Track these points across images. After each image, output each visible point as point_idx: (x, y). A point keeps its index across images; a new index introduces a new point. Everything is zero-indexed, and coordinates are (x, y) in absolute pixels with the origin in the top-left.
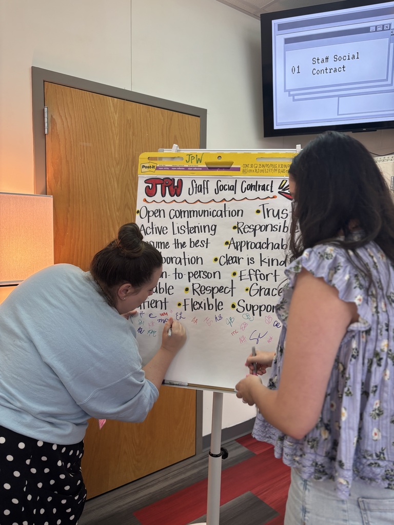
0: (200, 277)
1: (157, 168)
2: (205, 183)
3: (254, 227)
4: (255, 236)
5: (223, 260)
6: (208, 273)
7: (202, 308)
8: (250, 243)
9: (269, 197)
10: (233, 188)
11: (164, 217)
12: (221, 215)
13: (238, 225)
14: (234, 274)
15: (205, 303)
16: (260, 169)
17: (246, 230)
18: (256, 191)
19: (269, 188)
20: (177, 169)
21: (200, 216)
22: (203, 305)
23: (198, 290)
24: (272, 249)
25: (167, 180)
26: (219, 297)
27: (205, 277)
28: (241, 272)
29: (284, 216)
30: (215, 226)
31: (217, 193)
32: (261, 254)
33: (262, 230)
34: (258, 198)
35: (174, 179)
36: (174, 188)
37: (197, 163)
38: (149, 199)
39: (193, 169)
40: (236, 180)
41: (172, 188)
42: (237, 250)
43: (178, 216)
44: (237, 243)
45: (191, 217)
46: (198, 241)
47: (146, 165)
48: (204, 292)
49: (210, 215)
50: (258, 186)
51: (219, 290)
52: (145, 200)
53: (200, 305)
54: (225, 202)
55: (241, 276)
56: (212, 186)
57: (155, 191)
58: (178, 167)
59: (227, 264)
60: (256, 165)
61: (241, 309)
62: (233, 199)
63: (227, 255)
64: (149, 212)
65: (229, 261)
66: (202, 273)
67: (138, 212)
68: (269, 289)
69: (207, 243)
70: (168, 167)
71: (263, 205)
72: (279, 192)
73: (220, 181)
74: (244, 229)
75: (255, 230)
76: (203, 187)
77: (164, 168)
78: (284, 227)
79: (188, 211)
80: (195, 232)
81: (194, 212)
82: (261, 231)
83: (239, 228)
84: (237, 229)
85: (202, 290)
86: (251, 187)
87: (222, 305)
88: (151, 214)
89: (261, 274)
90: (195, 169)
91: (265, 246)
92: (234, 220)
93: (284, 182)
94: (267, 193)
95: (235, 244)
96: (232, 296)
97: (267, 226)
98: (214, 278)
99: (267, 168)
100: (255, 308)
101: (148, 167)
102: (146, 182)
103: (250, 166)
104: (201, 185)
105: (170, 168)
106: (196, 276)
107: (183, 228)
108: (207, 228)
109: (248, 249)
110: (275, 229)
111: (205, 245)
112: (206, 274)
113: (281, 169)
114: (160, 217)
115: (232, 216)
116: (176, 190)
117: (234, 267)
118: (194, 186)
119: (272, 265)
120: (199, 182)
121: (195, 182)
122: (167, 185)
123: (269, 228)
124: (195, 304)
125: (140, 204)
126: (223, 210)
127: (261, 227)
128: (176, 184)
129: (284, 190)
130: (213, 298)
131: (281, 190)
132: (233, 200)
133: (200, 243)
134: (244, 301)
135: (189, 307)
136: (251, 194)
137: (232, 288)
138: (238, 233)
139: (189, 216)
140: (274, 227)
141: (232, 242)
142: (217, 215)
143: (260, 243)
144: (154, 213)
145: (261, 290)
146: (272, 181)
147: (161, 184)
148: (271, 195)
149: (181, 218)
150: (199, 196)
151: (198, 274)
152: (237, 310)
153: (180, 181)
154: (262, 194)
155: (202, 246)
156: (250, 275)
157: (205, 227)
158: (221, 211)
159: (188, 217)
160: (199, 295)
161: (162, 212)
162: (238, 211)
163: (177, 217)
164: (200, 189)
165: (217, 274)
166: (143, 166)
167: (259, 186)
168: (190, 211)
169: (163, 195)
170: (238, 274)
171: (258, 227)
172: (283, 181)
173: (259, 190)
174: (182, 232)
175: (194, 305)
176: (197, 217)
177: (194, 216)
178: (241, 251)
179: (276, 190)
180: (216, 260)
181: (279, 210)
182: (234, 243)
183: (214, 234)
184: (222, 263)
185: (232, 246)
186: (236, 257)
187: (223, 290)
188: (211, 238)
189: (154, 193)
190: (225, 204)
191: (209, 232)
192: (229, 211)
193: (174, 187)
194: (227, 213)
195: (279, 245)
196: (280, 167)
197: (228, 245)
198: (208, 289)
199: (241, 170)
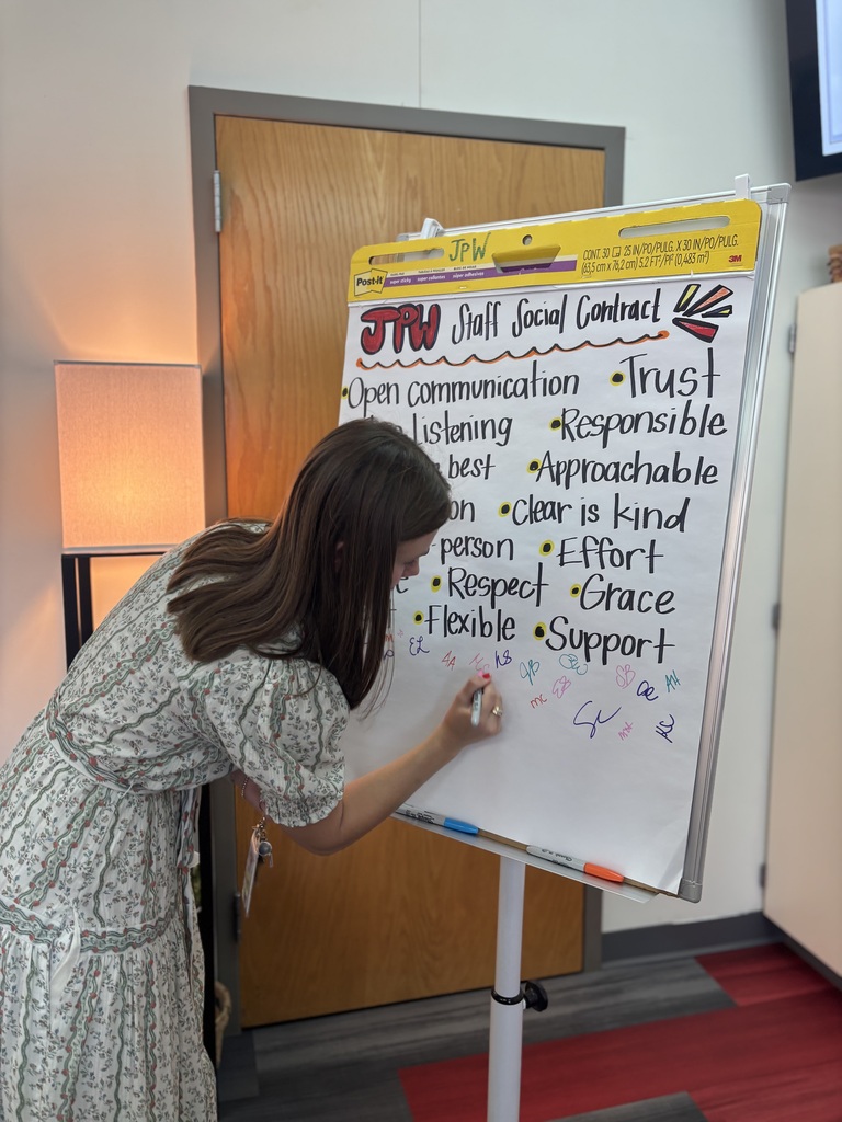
0: (467, 554)
1: (388, 283)
2: (491, 308)
3: (604, 422)
4: (605, 446)
5: (523, 511)
6: (485, 543)
7: (467, 631)
8: (592, 465)
9: (647, 336)
10: (556, 318)
11: (397, 402)
12: (525, 390)
13: (564, 416)
14: (547, 548)
15: (474, 620)
16: (627, 259)
17: (584, 431)
18: (615, 321)
19: (649, 311)
20: (427, 278)
21: (475, 397)
22: (469, 624)
23: (461, 585)
24: (648, 483)
25: (407, 309)
26: (509, 605)
27: (477, 552)
28: (563, 542)
29: (687, 388)
30: (510, 421)
31: (517, 333)
32: (617, 495)
33: (625, 429)
34: (620, 340)
35: (421, 306)
36: (419, 327)
37: (475, 259)
38: (369, 360)
39: (464, 276)
40: (566, 296)
41: (416, 327)
42: (558, 484)
43: (426, 399)
44: (559, 465)
45: (454, 400)
46: (468, 460)
47: (366, 277)
48: (475, 591)
49: (499, 394)
50: (619, 308)
51: (508, 589)
52: (360, 363)
53: (463, 622)
54: (535, 357)
55: (562, 554)
56: (507, 316)
57: (381, 339)
58: (432, 275)
59: (531, 522)
60: (617, 251)
61: (556, 641)
62: (556, 346)
63: (531, 496)
64: (367, 391)
65: (536, 512)
66: (471, 542)
67: (345, 392)
68: (632, 593)
69: (488, 467)
70: (409, 277)
71: (631, 359)
72: (676, 321)
73: (527, 301)
74: (579, 427)
75: (606, 429)
76: (484, 321)
77: (400, 281)
78: (685, 419)
79: (448, 384)
80: (462, 437)
81: (461, 386)
82: (622, 432)
83: (566, 426)
84: (560, 428)
85: (470, 586)
86: (601, 312)
87: (513, 627)
88: (371, 395)
89: (612, 551)
90: (470, 274)
91: (629, 472)
92: (553, 405)
93: (693, 288)
94: (645, 326)
95: (555, 469)
96: (538, 605)
97: (639, 417)
98: (499, 555)
99: (646, 255)
100: (593, 641)
101: (370, 282)
102: (364, 319)
103: (601, 254)
104: (481, 316)
105: (414, 280)
106: (459, 550)
107: (436, 428)
108: (489, 428)
109: (584, 481)
110: (659, 426)
111: (483, 471)
112: (481, 546)
113: (684, 253)
114: (389, 402)
115: (552, 393)
116: (425, 332)
117: (549, 530)
118: (466, 320)
119: (645, 526)
120: (478, 309)
121: (468, 310)
122: (407, 322)
123: (644, 423)
124: (453, 619)
125: (350, 374)
126: (530, 380)
127: (622, 422)
128: (425, 319)
129: (690, 313)
130: (493, 607)
131: (680, 315)
132: (556, 351)
133: (471, 467)
134: (566, 622)
135: (438, 626)
136: (601, 330)
137: (539, 585)
138: (564, 438)
139: (451, 398)
140: (657, 420)
141: (546, 464)
142: (515, 392)
143: (617, 465)
144: (377, 394)
145: (610, 593)
146: (659, 291)
147: (394, 321)
148: (653, 329)
149: (433, 402)
150: (476, 344)
151: (463, 545)
152: (547, 642)
153: (436, 311)
154: (629, 328)
155: (476, 473)
156: (585, 551)
157: (484, 425)
158: (525, 381)
159: (448, 401)
160: (463, 598)
161: (393, 389)
162: (567, 378)
163: (423, 402)
164: (479, 326)
165: (506, 548)
166: (360, 281)
167: (624, 307)
168: (454, 385)
169: (398, 348)
170: (556, 549)
171: (614, 422)
172: (689, 286)
173: (622, 318)
174: (434, 438)
175: (450, 622)
176: (468, 398)
177: (461, 398)
178: (567, 487)
179: (667, 313)
180: (505, 509)
181: (672, 372)
182: (550, 466)
183: (505, 444)
184: (519, 520)
185: (546, 472)
186: (553, 503)
187: (517, 589)
188: (497, 453)
189: (379, 344)
190: (535, 362)
191: (494, 437)
192: (545, 380)
193: (422, 324)
194: (539, 385)
195: (666, 469)
196: (682, 246)
197: (537, 472)
198: (484, 583)
199: (579, 267)
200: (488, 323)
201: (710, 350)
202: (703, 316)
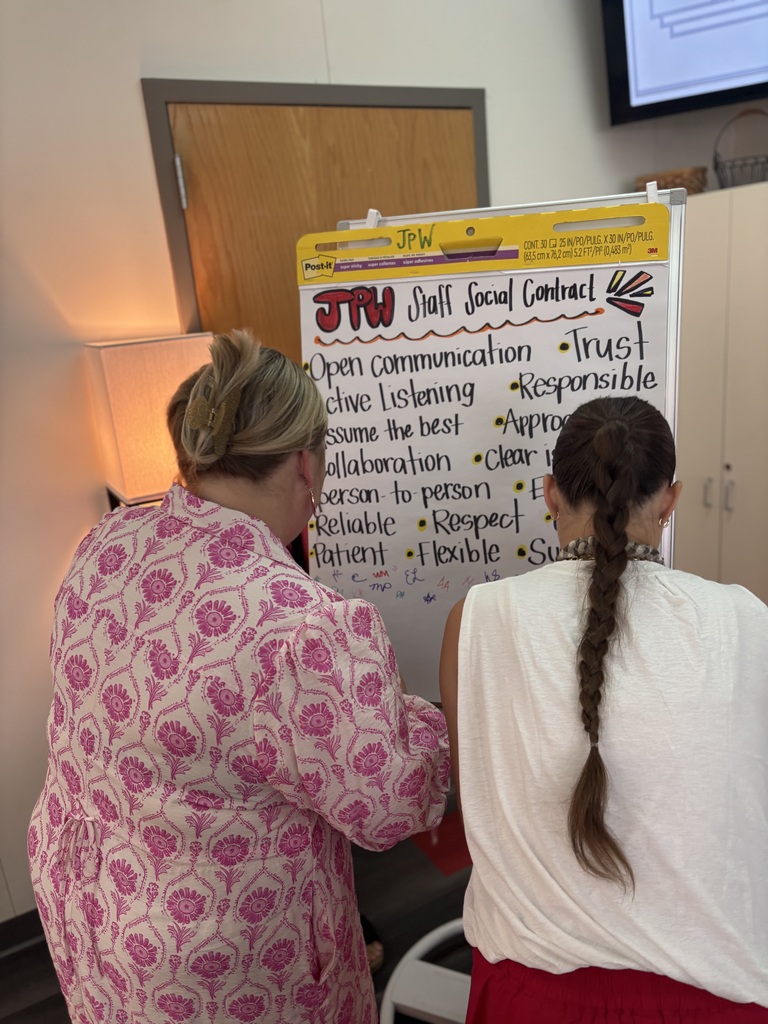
0: (448, 497)
1: (338, 268)
2: (444, 290)
3: (557, 383)
4: (559, 401)
5: (494, 459)
6: (464, 488)
7: (456, 559)
8: (550, 417)
9: (586, 313)
10: (504, 298)
11: (362, 374)
12: (483, 359)
13: (521, 379)
14: (520, 486)
15: (462, 550)
16: (563, 249)
17: (540, 390)
18: (557, 300)
19: (586, 291)
20: (378, 264)
21: (437, 366)
22: (457, 553)
23: (446, 524)
25: (361, 291)
26: (490, 534)
27: (457, 496)
28: (533, 481)
29: (623, 353)
30: (472, 385)
31: (470, 311)
33: (576, 387)
34: (563, 316)
35: (374, 289)
36: (377, 309)
37: (422, 247)
38: (327, 337)
39: (414, 262)
40: (511, 280)
41: (371, 308)
42: (523, 434)
43: (389, 369)
44: (521, 419)
45: (417, 370)
46: (437, 420)
47: (312, 262)
48: (459, 528)
49: (460, 363)
50: (560, 290)
51: (489, 522)
52: (318, 340)
53: (452, 553)
54: (489, 331)
55: (534, 490)
56: (459, 297)
57: (337, 318)
58: (382, 261)
59: (503, 467)
60: (553, 242)
61: (537, 558)
62: (507, 322)
63: (500, 447)
64: (329, 365)
65: (506, 459)
66: (450, 489)
69: (457, 425)
70: (360, 263)
71: (575, 331)
73: (476, 284)
74: (535, 387)
75: (559, 388)
76: (438, 301)
77: (351, 266)
78: (624, 378)
79: (410, 357)
80: (429, 401)
81: (423, 357)
82: (573, 389)
83: (523, 387)
84: (519, 390)
85: (454, 522)
86: (544, 293)
87: (498, 551)
88: (333, 369)
90: (419, 261)
92: (512, 370)
94: (583, 304)
95: (518, 423)
96: (518, 531)
97: (586, 377)
98: (477, 496)
99: (579, 246)
101: (320, 267)
102: (317, 299)
103: (539, 244)
104: (434, 297)
105: (365, 265)
106: (440, 495)
107: (402, 395)
108: (454, 392)
109: (545, 430)
110: (604, 384)
111: (453, 429)
112: (460, 491)
113: (610, 245)
114: (353, 374)
115: (508, 361)
116: (381, 312)
117: (519, 472)
118: (420, 301)
120: (431, 290)
121: (421, 292)
122: (361, 303)
123: (591, 381)
124: (442, 550)
125: (309, 351)
126: (487, 350)
127: (572, 382)
128: (380, 300)
130: (478, 537)
132: (508, 326)
133: (441, 426)
134: (544, 542)
135: (430, 558)
136: (546, 308)
137: (517, 516)
138: (523, 397)
139: (414, 367)
140: (601, 379)
141: (510, 419)
142: (474, 361)
144: (340, 367)
146: (592, 276)
147: (349, 302)
148: (591, 307)
149: (398, 372)
150: (433, 321)
151: (443, 491)
152: (530, 560)
153: (389, 293)
154: (570, 306)
155: (446, 430)
157: (449, 390)
158: (483, 351)
159: (412, 371)
160: (449, 533)
161: (356, 363)
162: (520, 348)
163: (387, 372)
164: (433, 306)
165: (483, 490)
166: (308, 266)
167: (564, 289)
168: (416, 358)
169: (355, 325)
170: (528, 487)
171: (565, 382)
173: (564, 298)
174: (402, 403)
175: (439, 554)
176: (430, 368)
177: (423, 367)
178: (531, 436)
179: (601, 294)
180: (478, 458)
181: (610, 341)
182: (514, 421)
183: (471, 404)
184: (492, 466)
185: (511, 426)
186: (520, 451)
187: (498, 521)
188: (464, 413)
189: (335, 323)
190: (490, 336)
191: (459, 399)
192: (501, 351)
193: (377, 305)
194: (496, 355)
196: (609, 240)
197: (503, 427)
198: (466, 520)
199: (521, 255)
200: (441, 303)
201: (639, 323)
202: (631, 296)
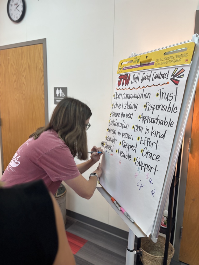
2: (139, 75)
4: (153, 113)
5: (136, 128)
6: (129, 135)
7: (124, 156)
8: (149, 118)
9: (165, 83)
10: (149, 78)
11: (121, 98)
12: (141, 97)
13: (146, 104)
14: (139, 139)
15: (125, 154)
16: (164, 61)
18: (159, 79)
19: (166, 76)
21: (133, 98)
24: (159, 125)
25: (125, 75)
26: (131, 151)
27: (127, 137)
28: (142, 138)
29: (171, 98)
30: (137, 104)
31: (142, 82)
32: (153, 127)
34: (159, 84)
35: (128, 74)
37: (137, 62)
38: (118, 88)
40: (151, 72)
42: (143, 122)
43: (125, 97)
46: (129, 114)
48: (126, 147)
49: (137, 97)
50: (161, 75)
51: (131, 147)
53: (123, 154)
54: (144, 88)
55: (141, 141)
56: (141, 78)
58: (130, 67)
59: (137, 131)
60: (162, 59)
61: (137, 163)
62: (148, 85)
63: (138, 125)
65: (138, 129)
66: (127, 134)
67: (114, 95)
68: (152, 154)
69: (132, 116)
70: (127, 67)
71: (161, 89)
72: (171, 79)
73: (144, 73)
74: (149, 107)
75: (153, 108)
77: (125, 69)
78: (169, 107)
79: (129, 94)
80: (129, 108)
81: (131, 95)
82: (156, 110)
84: (145, 107)
85: (125, 145)
86: (158, 76)
87: (131, 157)
89: (150, 142)
90: (136, 67)
91: (156, 121)
92: (145, 101)
94: (165, 80)
95: (143, 118)
96: (135, 153)
97: (160, 106)
98: (131, 139)
99: (168, 60)
100: (143, 165)
101: (121, 69)
102: (119, 77)
103: (159, 60)
104: (136, 77)
106: (125, 136)
107: (126, 105)
109: (148, 122)
110: (164, 109)
113: (176, 59)
115: (145, 98)
116: (127, 81)
117: (139, 134)
118: (134, 78)
119: (157, 137)
120: (136, 75)
122: (125, 79)
123: (161, 108)
125: (115, 91)
126: (142, 94)
127: (157, 107)
128: (128, 78)
129: (174, 77)
130: (128, 151)
131: (172, 77)
132: (148, 87)
133: (130, 116)
134: (139, 159)
135: (119, 154)
136: (157, 81)
137: (136, 148)
138: (146, 110)
139: (129, 98)
140: (163, 107)
141: (142, 116)
142: (139, 97)
143: (154, 118)
144: (118, 96)
145: (148, 153)
146: (169, 70)
147: (123, 78)
149: (126, 99)
150: (135, 84)
152: (135, 163)
153: (130, 76)
154: (162, 81)
156: (145, 141)
157: (133, 105)
160: (124, 148)
161: (121, 95)
162: (148, 94)
164: (136, 80)
165: (132, 137)
169: (123, 85)
171: (155, 107)
172: (176, 69)
173: (161, 78)
174: (125, 107)
175: (121, 153)
177: (131, 98)
178: (144, 123)
179: (170, 77)
180: (133, 127)
181: (168, 94)
183: (136, 110)
184: (135, 130)
186: (141, 127)
188: (134, 113)
189: (120, 84)
190: (144, 90)
191: (134, 108)
192: (145, 94)
194: (143, 96)
195: (163, 121)
196: (176, 57)
197: (140, 118)
198: (128, 145)
199: (155, 64)
201: (177, 88)
202: (177, 78)
